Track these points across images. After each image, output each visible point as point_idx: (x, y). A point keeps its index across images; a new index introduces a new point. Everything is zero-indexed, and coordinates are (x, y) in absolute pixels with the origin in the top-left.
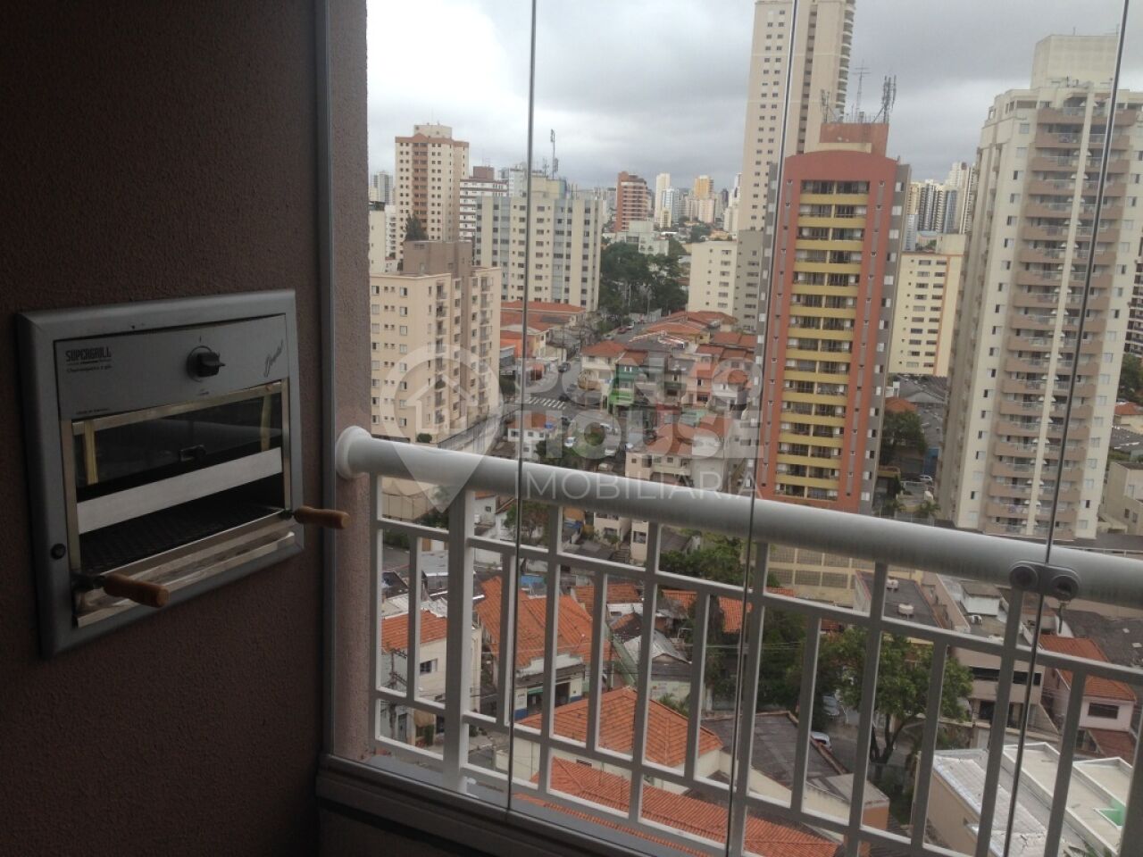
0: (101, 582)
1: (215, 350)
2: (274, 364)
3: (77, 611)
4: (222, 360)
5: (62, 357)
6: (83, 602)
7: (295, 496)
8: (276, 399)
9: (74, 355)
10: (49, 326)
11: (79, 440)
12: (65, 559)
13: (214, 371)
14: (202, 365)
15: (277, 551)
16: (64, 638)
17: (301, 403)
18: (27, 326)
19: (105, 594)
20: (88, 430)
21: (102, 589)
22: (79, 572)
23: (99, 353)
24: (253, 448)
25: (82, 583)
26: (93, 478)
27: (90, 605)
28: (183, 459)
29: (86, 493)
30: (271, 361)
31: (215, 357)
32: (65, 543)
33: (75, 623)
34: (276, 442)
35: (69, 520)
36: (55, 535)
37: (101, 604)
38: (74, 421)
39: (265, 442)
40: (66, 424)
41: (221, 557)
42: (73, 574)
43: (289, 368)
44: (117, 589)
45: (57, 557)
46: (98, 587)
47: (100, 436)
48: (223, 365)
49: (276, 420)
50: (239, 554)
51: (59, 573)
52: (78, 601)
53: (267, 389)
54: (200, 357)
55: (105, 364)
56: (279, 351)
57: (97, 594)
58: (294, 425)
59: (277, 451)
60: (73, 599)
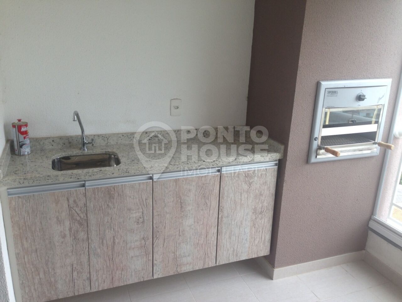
0: (324, 148)
1: (364, 94)
2: (381, 100)
3: (317, 154)
4: (366, 97)
5: (326, 92)
6: (319, 152)
7: (379, 138)
8: (379, 110)
9: (329, 92)
10: (325, 84)
11: (326, 113)
12: (317, 141)
13: (363, 100)
14: (360, 98)
16: (313, 160)
17: (387, 112)
18: (320, 83)
19: (325, 151)
20: (328, 111)
22: (320, 145)
23: (335, 92)
24: (370, 123)
25: (320, 148)
26: (327, 123)
28: (350, 122)
29: (325, 126)
31: (364, 96)
32: (318, 137)
33: (316, 157)
34: (377, 122)
35: (320, 131)
36: (316, 135)
37: (323, 154)
38: (326, 108)
39: (373, 122)
40: (324, 109)
42: (318, 146)
43: (385, 101)
44: (328, 151)
45: (315, 140)
47: (331, 113)
49: (378, 116)
51: (316, 144)
52: (318, 152)
53: (377, 107)
54: (360, 96)
55: (336, 95)
56: (383, 96)
57: (322, 151)
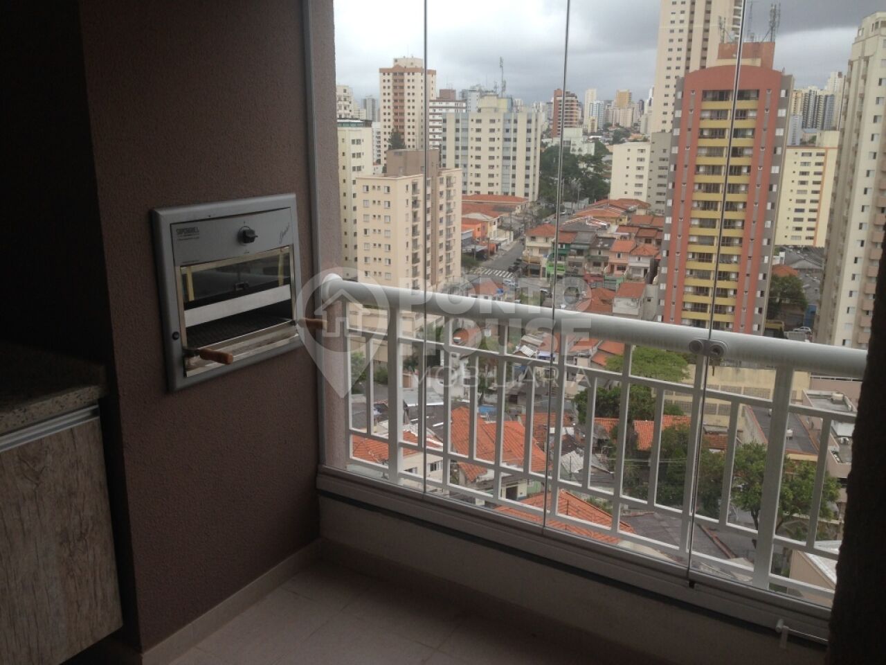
0: (197, 353)
1: (252, 228)
2: (284, 236)
3: (186, 369)
4: (256, 234)
5: (175, 233)
6: (189, 363)
7: (299, 312)
8: (287, 257)
9: (180, 232)
10: (169, 215)
11: (184, 277)
12: (179, 340)
13: (252, 240)
14: (246, 237)
15: (290, 344)
16: (180, 383)
17: (301, 260)
18: (157, 215)
19: (200, 359)
20: (189, 272)
21: (199, 356)
22: (187, 348)
23: (192, 230)
24: (274, 284)
25: (188, 354)
26: (192, 298)
27: (192, 364)
28: (237, 289)
29: (189, 305)
30: (283, 234)
31: (252, 232)
32: (178, 331)
33: (185, 375)
34: (287, 281)
35: (181, 319)
36: (174, 327)
37: (198, 365)
38: (182, 266)
39: (281, 282)
40: (178, 268)
41: (260, 345)
42: (183, 349)
43: (293, 237)
44: (207, 356)
45: (175, 339)
46: (197, 355)
47: (195, 276)
48: (257, 236)
49: (287, 270)
50: (268, 344)
51: (178, 346)
52: (187, 363)
53: (281, 251)
54: (244, 232)
55: (196, 236)
56: (287, 229)
57: (195, 359)
58: (297, 273)
59: (287, 287)
60: (184, 362)
